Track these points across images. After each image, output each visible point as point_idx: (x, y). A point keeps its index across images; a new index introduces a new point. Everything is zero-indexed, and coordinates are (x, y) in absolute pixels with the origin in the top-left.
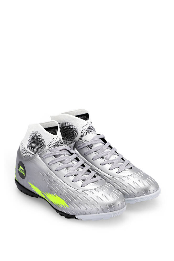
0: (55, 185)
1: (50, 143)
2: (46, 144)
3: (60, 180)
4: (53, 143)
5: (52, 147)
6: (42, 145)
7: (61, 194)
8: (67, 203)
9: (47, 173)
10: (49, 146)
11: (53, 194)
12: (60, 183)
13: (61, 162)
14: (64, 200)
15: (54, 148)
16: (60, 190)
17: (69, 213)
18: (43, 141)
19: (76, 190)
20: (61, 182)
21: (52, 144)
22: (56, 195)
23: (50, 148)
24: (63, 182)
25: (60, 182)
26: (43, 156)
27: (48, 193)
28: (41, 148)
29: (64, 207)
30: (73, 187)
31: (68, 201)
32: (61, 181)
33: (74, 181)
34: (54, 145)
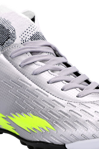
0: (29, 99)
1: (25, 33)
2: (18, 34)
3: (40, 89)
4: (29, 32)
5: (27, 40)
6: (9, 37)
7: (41, 112)
8: (52, 122)
9: (16, 79)
10: (23, 38)
11: (26, 114)
12: (40, 93)
13: (43, 61)
14: (46, 120)
15: (30, 41)
16: (40, 105)
17: (54, 142)
18: (11, 31)
19: (68, 102)
20: (42, 92)
21: (27, 34)
22: (31, 115)
23: (24, 41)
24: (44, 92)
25: (40, 91)
26: (10, 54)
27: (16, 115)
28: (5, 42)
29: (46, 131)
30: (62, 98)
31: (54, 120)
32: (42, 90)
33: (65, 89)
34: (32, 36)
